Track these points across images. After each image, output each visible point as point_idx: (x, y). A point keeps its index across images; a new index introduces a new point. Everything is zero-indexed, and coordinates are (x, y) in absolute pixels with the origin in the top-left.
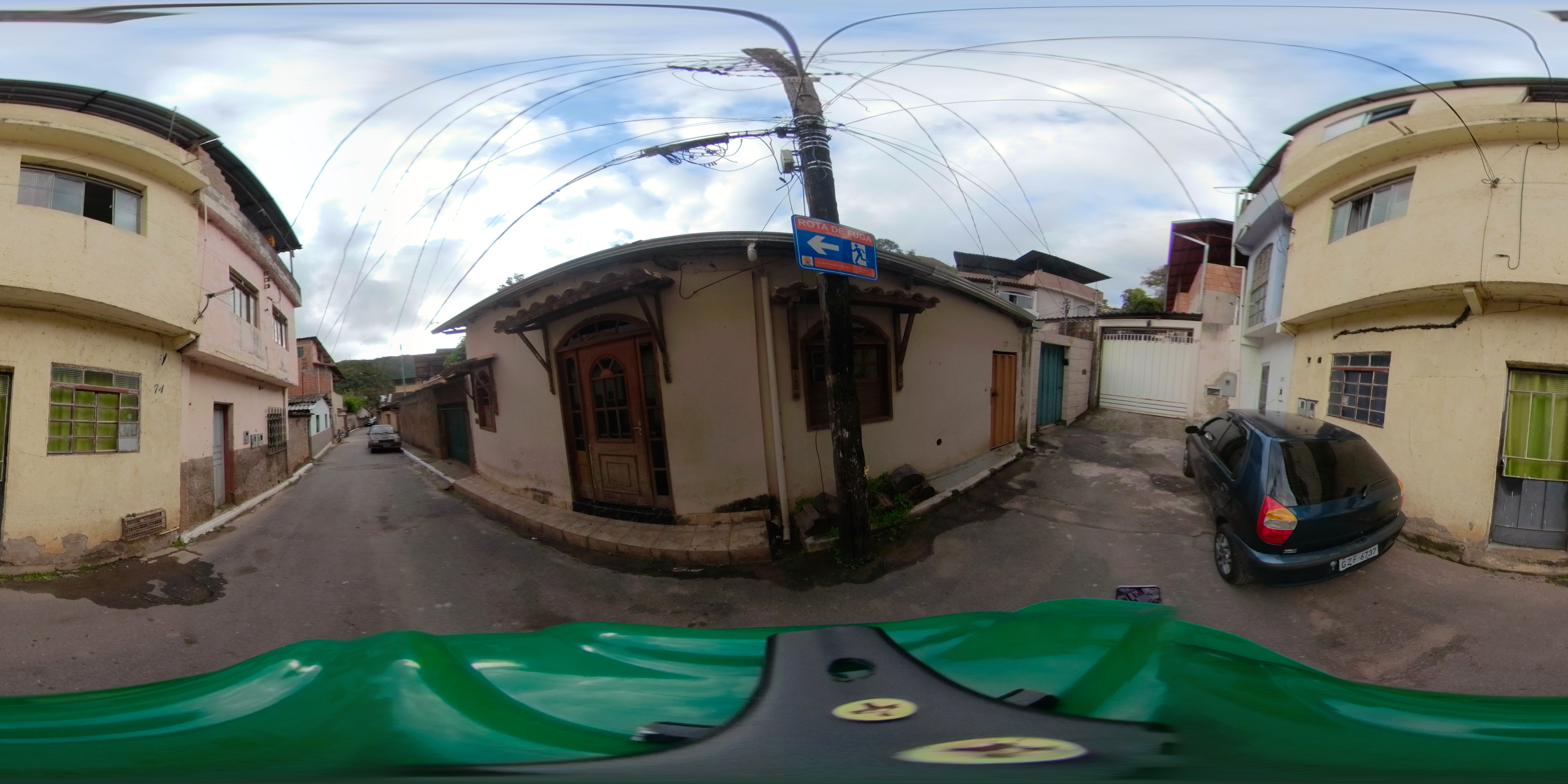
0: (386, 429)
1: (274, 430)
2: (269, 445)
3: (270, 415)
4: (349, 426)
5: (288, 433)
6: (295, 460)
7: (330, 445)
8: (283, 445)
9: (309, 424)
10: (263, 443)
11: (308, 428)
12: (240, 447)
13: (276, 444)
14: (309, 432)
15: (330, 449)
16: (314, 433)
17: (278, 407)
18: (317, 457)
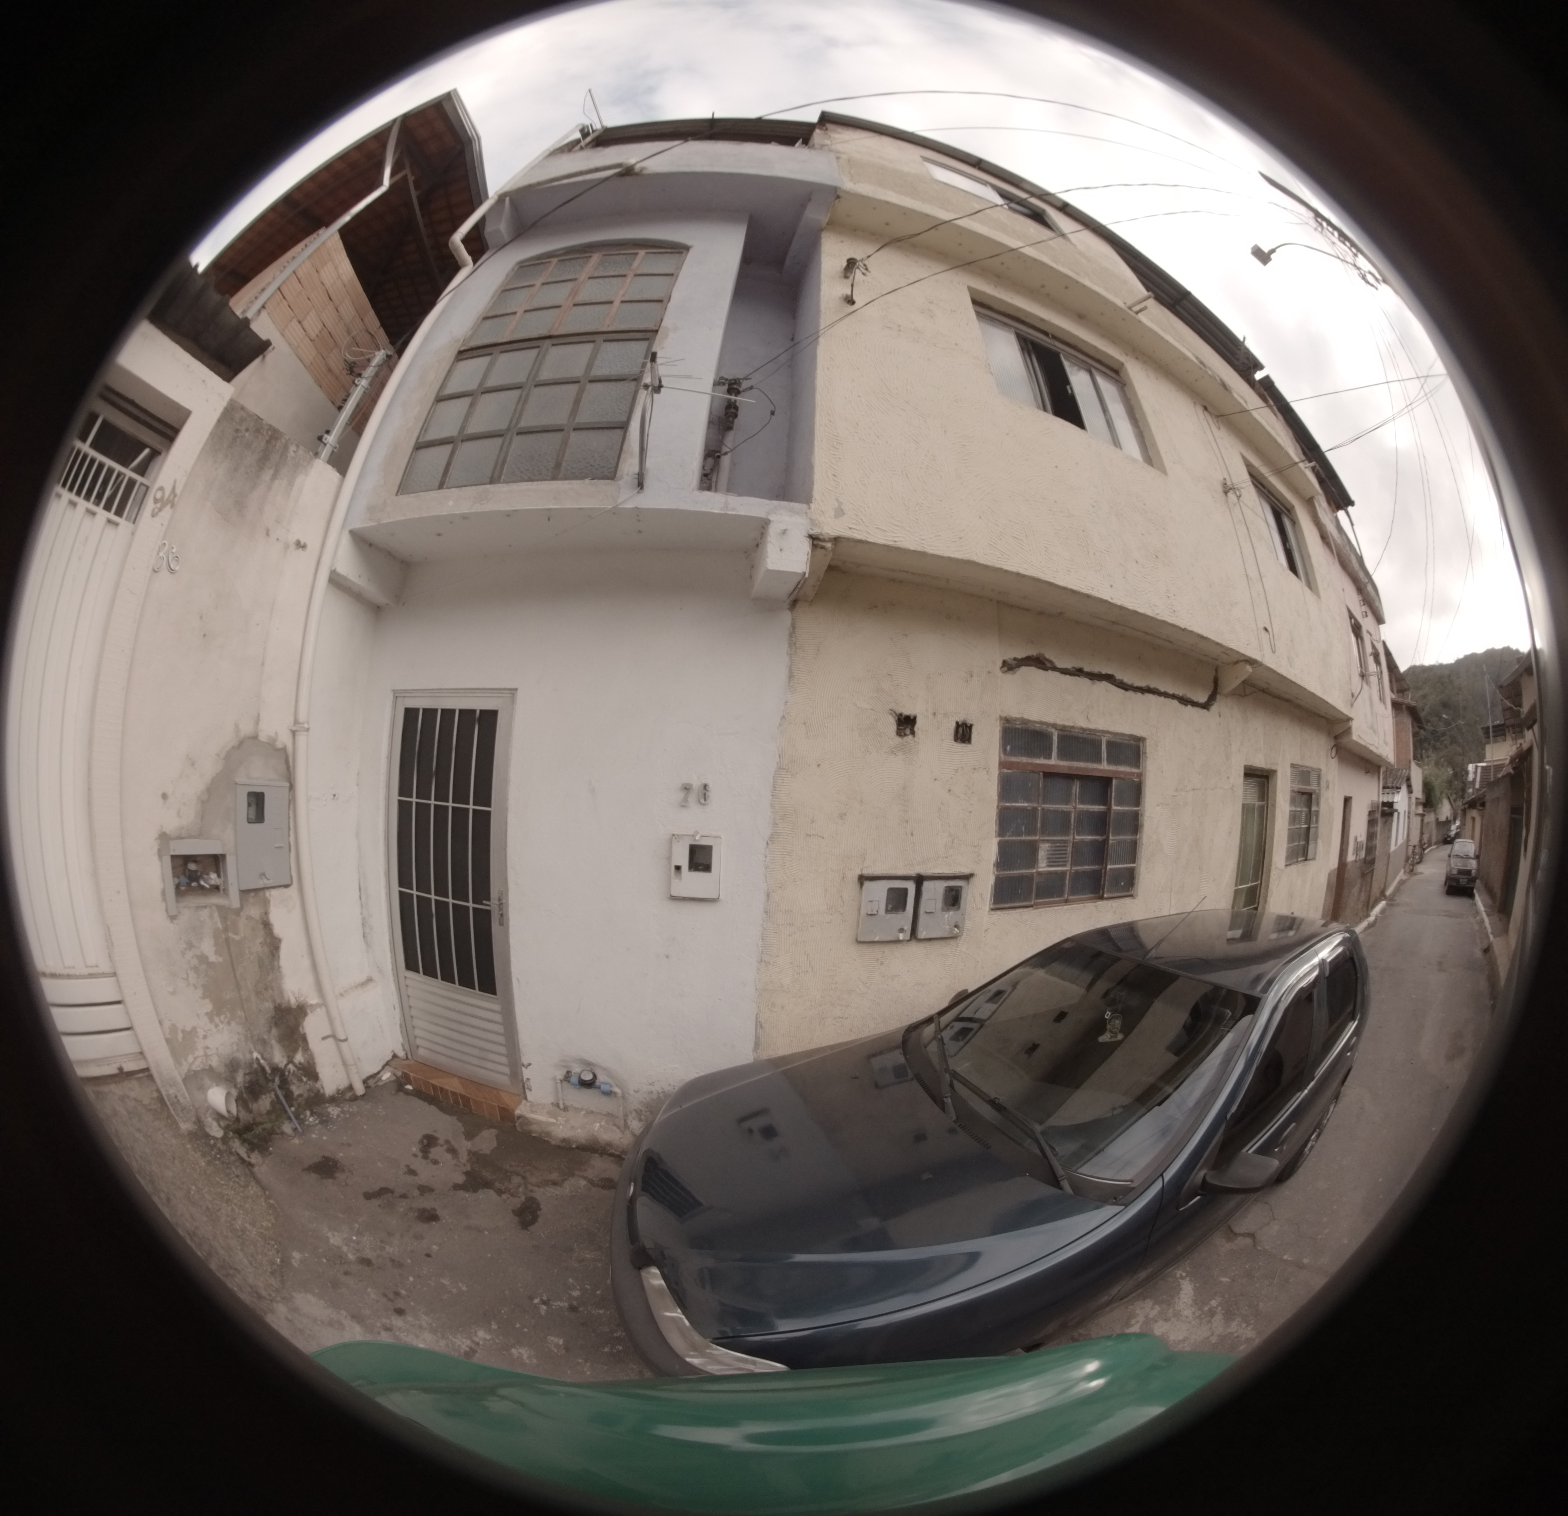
0: (1467, 848)
1: (1371, 836)
2: (1365, 859)
3: (1370, 812)
4: (1425, 840)
5: (1378, 842)
6: (1375, 891)
7: (1401, 875)
8: (1372, 862)
9: (1390, 830)
10: (1363, 854)
11: (1389, 837)
12: (1351, 857)
13: (1369, 858)
14: (1389, 845)
15: (1402, 882)
16: (1393, 848)
17: (1375, 799)
18: (1388, 892)
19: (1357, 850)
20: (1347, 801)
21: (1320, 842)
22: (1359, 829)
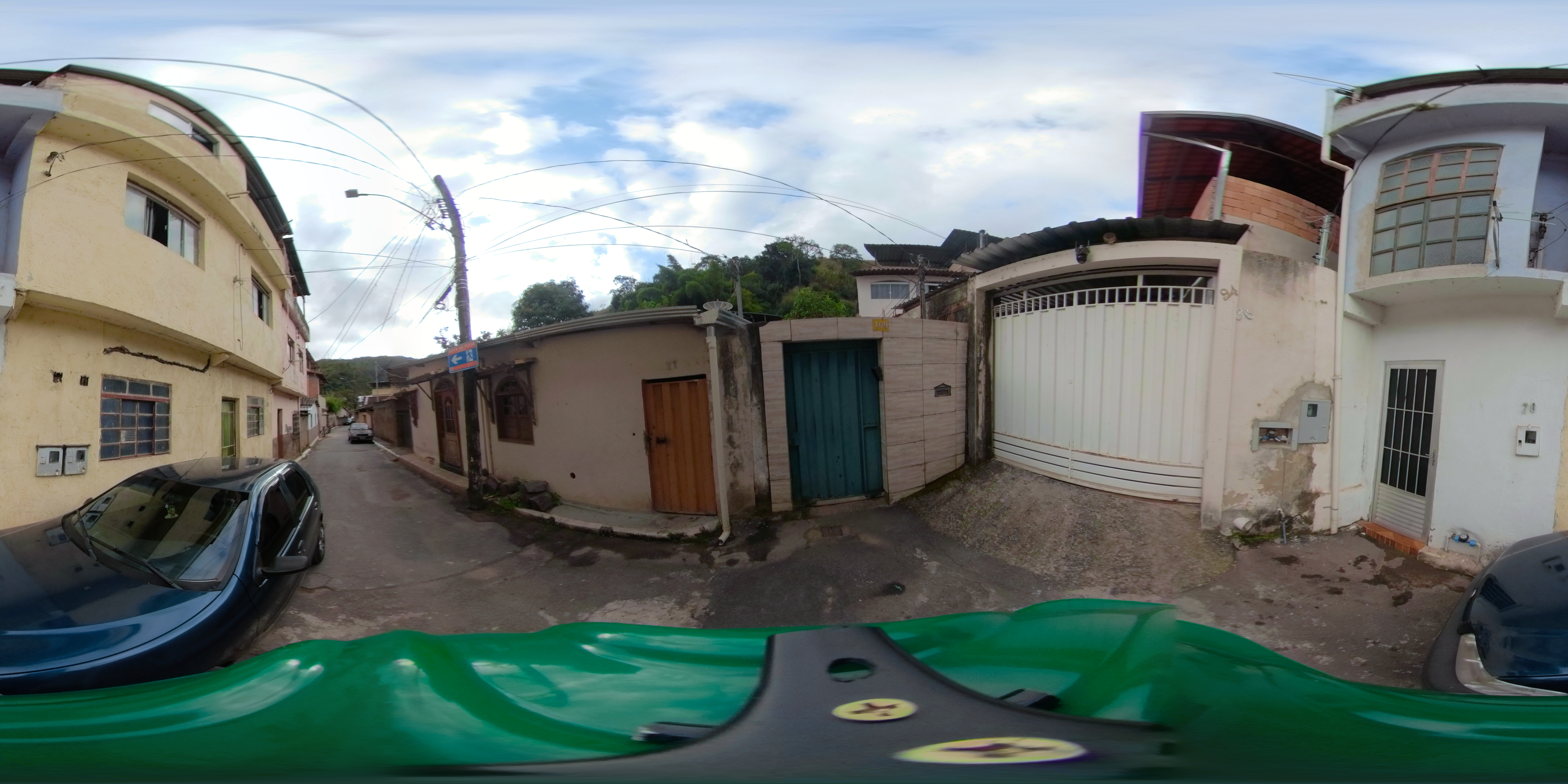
0: (362, 426)
1: (295, 424)
2: (293, 434)
3: (293, 415)
4: (331, 424)
5: (300, 426)
6: (303, 445)
7: (317, 438)
8: (298, 434)
9: (307, 421)
10: (292, 431)
11: (307, 424)
12: (284, 432)
13: (295, 433)
14: (307, 427)
15: (318, 442)
16: (310, 428)
17: (296, 409)
18: (311, 445)
19: (288, 429)
20: (279, 411)
21: (265, 427)
22: (287, 421)
